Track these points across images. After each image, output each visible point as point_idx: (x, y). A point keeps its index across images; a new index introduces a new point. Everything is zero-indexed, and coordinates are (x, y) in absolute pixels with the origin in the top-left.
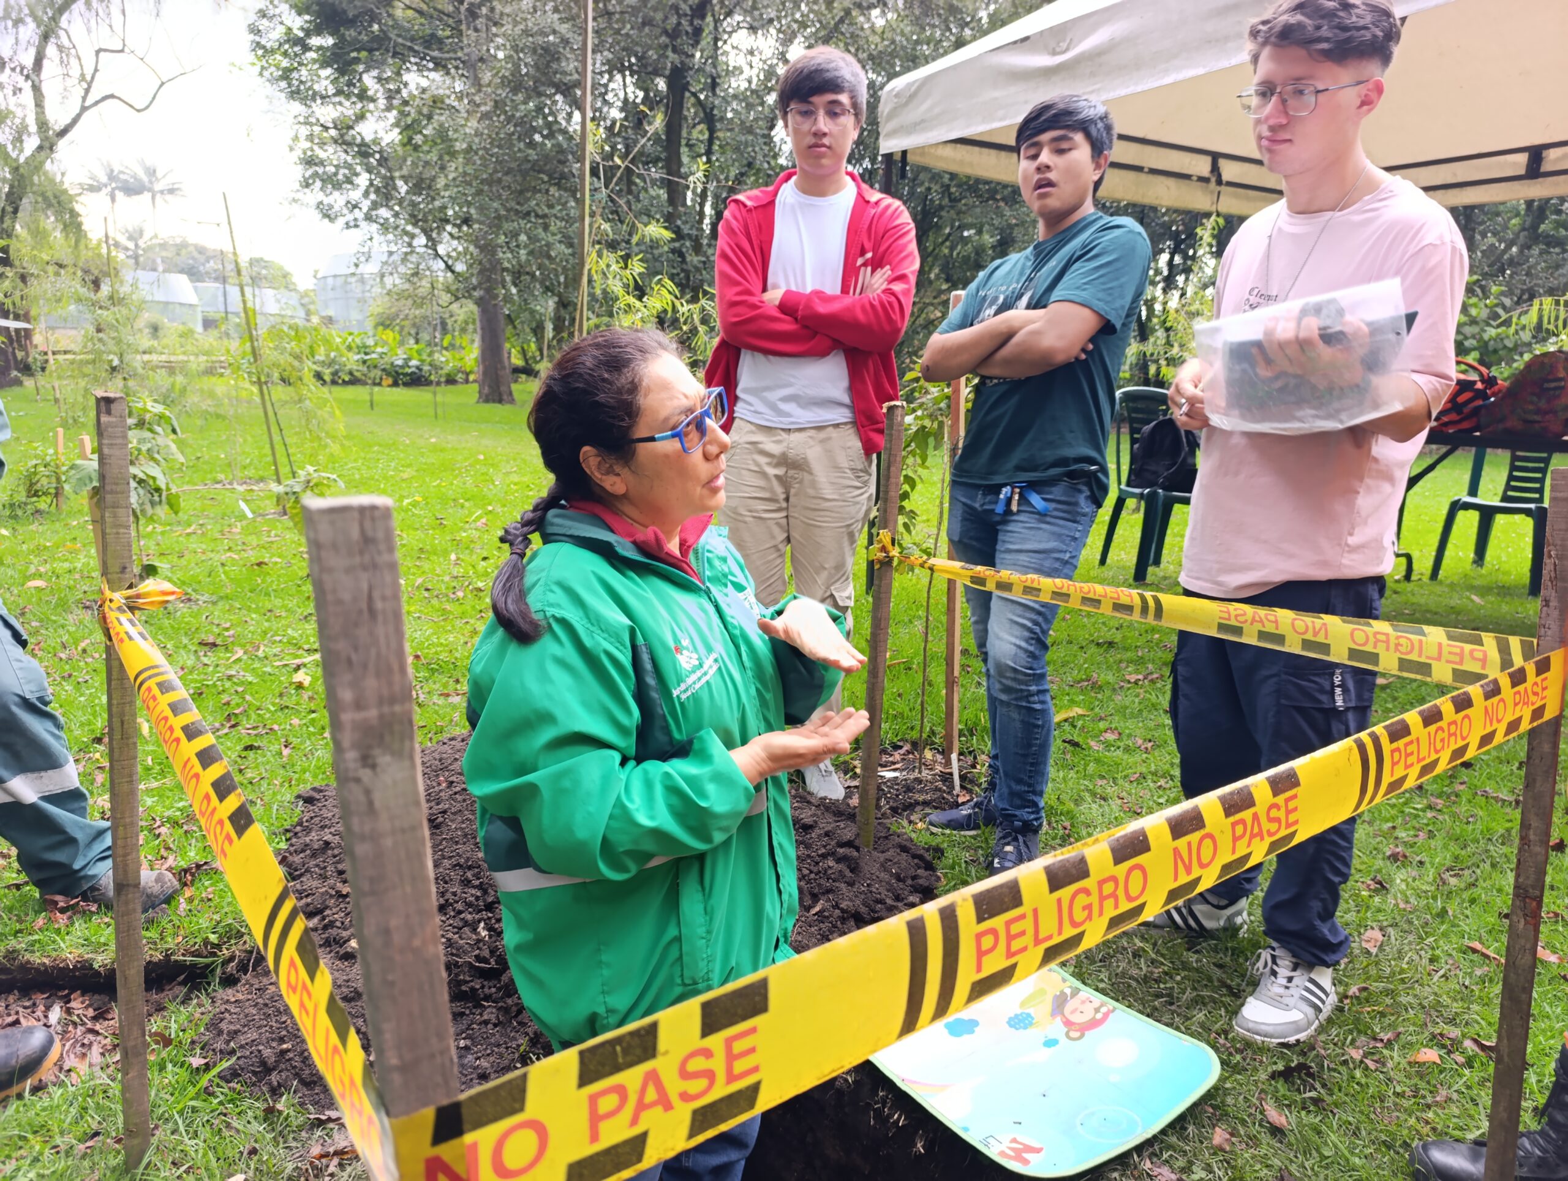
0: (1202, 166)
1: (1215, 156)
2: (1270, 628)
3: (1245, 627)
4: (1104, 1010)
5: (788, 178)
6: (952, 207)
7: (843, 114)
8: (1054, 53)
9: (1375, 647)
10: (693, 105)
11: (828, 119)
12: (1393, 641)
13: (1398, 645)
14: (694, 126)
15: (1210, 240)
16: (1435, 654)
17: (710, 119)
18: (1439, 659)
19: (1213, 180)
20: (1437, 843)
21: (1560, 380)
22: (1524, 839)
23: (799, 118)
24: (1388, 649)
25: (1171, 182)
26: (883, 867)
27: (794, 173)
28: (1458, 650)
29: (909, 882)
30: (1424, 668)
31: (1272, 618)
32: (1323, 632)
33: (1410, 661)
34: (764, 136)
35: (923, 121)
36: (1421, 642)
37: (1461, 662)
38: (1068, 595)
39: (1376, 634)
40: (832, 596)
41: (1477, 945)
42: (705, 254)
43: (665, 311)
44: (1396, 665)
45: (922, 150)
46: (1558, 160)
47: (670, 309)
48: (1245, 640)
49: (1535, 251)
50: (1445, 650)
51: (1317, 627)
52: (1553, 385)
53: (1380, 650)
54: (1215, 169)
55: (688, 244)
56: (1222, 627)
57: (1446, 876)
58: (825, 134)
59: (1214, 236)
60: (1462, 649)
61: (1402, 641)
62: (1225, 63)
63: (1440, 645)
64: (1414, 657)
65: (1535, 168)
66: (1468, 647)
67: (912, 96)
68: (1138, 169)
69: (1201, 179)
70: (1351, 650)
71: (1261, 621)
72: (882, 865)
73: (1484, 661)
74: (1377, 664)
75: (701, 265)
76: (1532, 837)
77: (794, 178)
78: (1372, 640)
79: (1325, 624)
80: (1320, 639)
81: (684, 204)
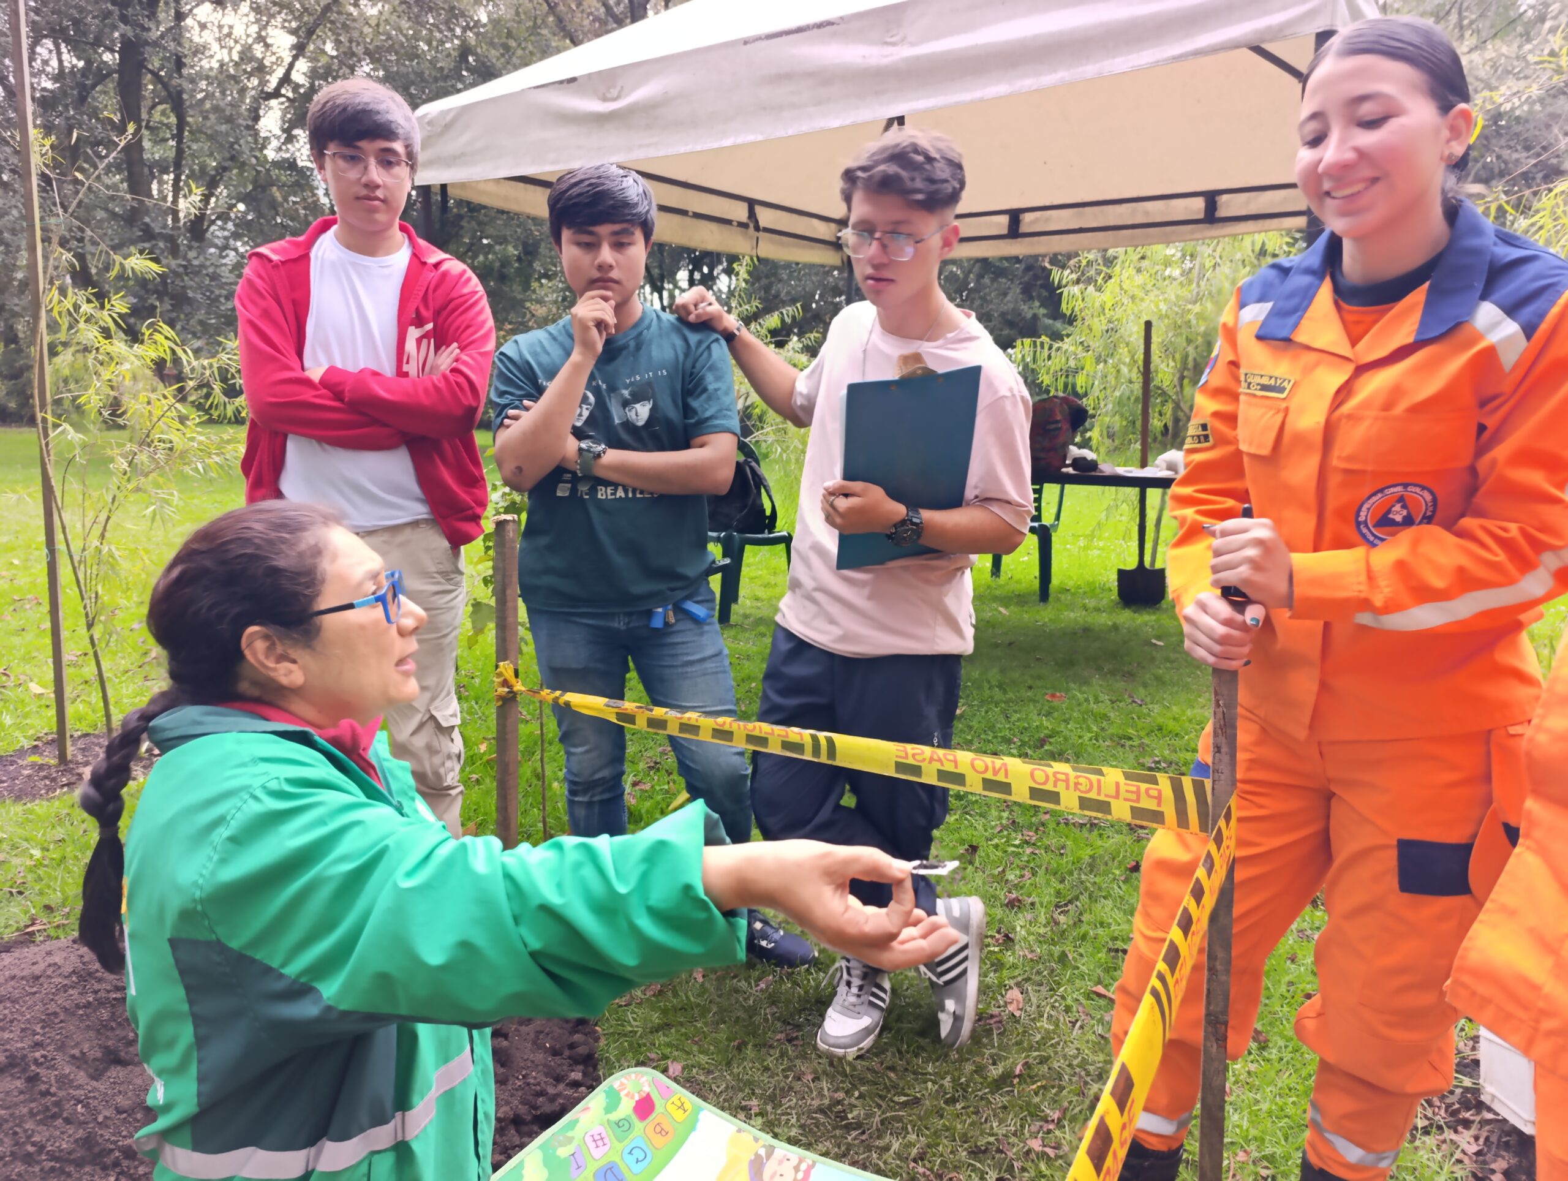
0: (740, 212)
1: (752, 203)
2: (949, 767)
3: (924, 765)
4: (803, 1167)
5: (325, 227)
6: (472, 218)
7: (398, 163)
8: (605, 99)
9: (1055, 786)
10: (152, 83)
11: (381, 170)
12: (1072, 781)
13: (1077, 784)
14: (153, 107)
15: (746, 276)
16: (1113, 793)
17: (176, 101)
18: (1117, 796)
19: (752, 225)
20: (1040, 879)
21: (1057, 422)
22: (1212, 970)
23: (341, 163)
24: (1068, 788)
25: (713, 226)
26: (537, 1045)
27: (334, 222)
28: (1134, 789)
29: (567, 1053)
30: (1104, 807)
31: (951, 758)
32: (1002, 772)
33: (1090, 800)
34: (248, 127)
35: (463, 154)
36: (1099, 781)
37: (1138, 800)
38: (731, 733)
39: (1055, 773)
40: (432, 718)
41: (1100, 989)
42: (185, 258)
43: (164, 361)
44: (1076, 803)
45: (463, 185)
46: (1033, 222)
47: (168, 358)
48: (925, 780)
49: (986, 280)
50: (1123, 788)
51: (998, 766)
52: (1053, 426)
53: (1061, 788)
54: (752, 214)
55: (161, 244)
56: (900, 767)
57: (1056, 915)
58: (378, 187)
59: (749, 273)
60: (1138, 788)
61: (1081, 780)
62: (780, 133)
63: (1117, 784)
64: (1093, 795)
65: (1014, 231)
66: (1144, 786)
67: (448, 127)
68: (683, 212)
69: (741, 225)
70: (1031, 789)
71: (940, 760)
72: (534, 1043)
73: (1159, 798)
74: (1058, 802)
75: (181, 270)
76: (1219, 967)
77: (335, 228)
78: (1052, 779)
79: (1005, 765)
80: (1001, 777)
81: (150, 196)
